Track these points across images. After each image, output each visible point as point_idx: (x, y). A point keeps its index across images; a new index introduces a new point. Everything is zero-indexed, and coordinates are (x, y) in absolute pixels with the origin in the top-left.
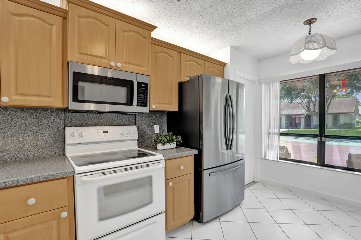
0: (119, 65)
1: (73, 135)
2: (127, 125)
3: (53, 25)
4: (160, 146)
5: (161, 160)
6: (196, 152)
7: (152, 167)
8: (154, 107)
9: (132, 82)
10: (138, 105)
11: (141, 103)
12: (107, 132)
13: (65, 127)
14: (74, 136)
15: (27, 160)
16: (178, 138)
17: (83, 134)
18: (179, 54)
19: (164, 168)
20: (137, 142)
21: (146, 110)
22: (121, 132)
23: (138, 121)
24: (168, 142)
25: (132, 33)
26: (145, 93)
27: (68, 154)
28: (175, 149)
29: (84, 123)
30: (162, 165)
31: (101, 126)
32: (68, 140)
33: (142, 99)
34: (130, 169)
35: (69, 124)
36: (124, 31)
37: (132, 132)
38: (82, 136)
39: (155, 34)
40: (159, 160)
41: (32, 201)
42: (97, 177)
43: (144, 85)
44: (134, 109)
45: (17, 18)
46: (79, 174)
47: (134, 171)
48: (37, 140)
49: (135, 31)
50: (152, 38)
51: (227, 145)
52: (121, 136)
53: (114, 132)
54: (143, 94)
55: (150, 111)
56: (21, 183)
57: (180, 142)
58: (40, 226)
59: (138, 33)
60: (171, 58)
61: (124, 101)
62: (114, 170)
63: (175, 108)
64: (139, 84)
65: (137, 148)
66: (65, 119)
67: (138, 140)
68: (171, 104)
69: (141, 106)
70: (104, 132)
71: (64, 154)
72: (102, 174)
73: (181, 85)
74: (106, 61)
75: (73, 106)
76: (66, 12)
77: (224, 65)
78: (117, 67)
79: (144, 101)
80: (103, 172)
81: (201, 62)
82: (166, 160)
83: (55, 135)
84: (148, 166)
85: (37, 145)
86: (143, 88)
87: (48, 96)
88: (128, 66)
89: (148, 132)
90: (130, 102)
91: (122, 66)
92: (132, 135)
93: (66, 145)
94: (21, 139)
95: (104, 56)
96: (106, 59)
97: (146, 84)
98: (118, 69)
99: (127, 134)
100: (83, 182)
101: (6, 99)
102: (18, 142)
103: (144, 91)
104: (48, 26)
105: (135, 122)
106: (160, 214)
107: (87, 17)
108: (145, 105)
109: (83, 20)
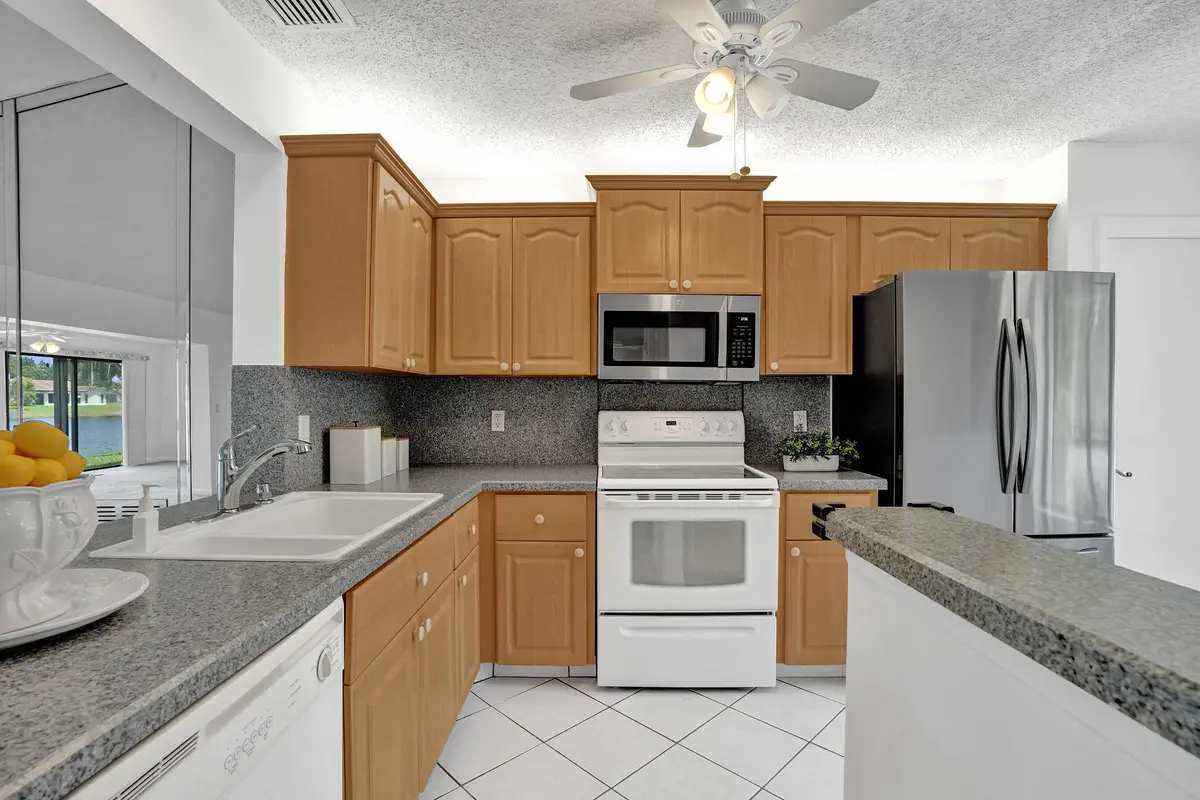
0: (687, 284)
1: (616, 426)
2: (721, 410)
3: (575, 235)
4: (789, 463)
5: (772, 490)
6: (882, 484)
7: (746, 500)
8: (775, 367)
9: (716, 315)
10: (729, 365)
11: (739, 360)
12: (674, 423)
13: (599, 410)
14: (612, 430)
15: (543, 465)
16: (846, 446)
17: (628, 425)
18: (854, 220)
19: (778, 511)
20: (741, 449)
21: (749, 374)
22: (703, 424)
23: (749, 400)
24: (808, 454)
25: (716, 209)
26: (750, 337)
27: (601, 463)
29: (631, 405)
30: (774, 500)
31: (666, 409)
32: (603, 436)
33: (741, 350)
34: (697, 497)
35: (605, 405)
36: (696, 210)
37: (730, 425)
38: (626, 429)
39: (770, 194)
40: (767, 490)
41: (540, 519)
42: (632, 500)
43: (746, 319)
44: (720, 373)
45: (532, 240)
46: (607, 490)
47: (703, 502)
48: (557, 432)
49: (721, 204)
50: (765, 203)
51: (1005, 471)
52: (703, 433)
53: (691, 424)
54: (745, 339)
55: (761, 377)
56: (529, 489)
57: (849, 456)
59: (729, 204)
60: (827, 238)
61: (702, 359)
62: (664, 494)
63: (846, 368)
64: (733, 318)
65: (742, 463)
66: (599, 395)
67: (745, 444)
68: (829, 356)
69: (739, 366)
70: (668, 423)
71: (596, 462)
72: (641, 497)
73: (860, 303)
74: (662, 280)
75: (606, 372)
76: (592, 206)
78: (683, 288)
79: (746, 354)
80: (643, 494)
81: (933, 224)
82: (785, 495)
83: (582, 424)
84: (737, 497)
85: (556, 442)
86: (743, 328)
87: (571, 358)
88: (707, 281)
89: (775, 428)
90: (711, 360)
91: (693, 284)
92: (731, 433)
93: (599, 445)
94: (535, 429)
95: (659, 272)
96: (661, 276)
97: (752, 316)
98: (686, 292)
99: (718, 429)
100: (609, 505)
101: (517, 366)
102: (532, 435)
103: (746, 331)
104: (569, 239)
105: (743, 402)
106: (765, 613)
107: (626, 205)
108: (749, 363)
109: (622, 213)
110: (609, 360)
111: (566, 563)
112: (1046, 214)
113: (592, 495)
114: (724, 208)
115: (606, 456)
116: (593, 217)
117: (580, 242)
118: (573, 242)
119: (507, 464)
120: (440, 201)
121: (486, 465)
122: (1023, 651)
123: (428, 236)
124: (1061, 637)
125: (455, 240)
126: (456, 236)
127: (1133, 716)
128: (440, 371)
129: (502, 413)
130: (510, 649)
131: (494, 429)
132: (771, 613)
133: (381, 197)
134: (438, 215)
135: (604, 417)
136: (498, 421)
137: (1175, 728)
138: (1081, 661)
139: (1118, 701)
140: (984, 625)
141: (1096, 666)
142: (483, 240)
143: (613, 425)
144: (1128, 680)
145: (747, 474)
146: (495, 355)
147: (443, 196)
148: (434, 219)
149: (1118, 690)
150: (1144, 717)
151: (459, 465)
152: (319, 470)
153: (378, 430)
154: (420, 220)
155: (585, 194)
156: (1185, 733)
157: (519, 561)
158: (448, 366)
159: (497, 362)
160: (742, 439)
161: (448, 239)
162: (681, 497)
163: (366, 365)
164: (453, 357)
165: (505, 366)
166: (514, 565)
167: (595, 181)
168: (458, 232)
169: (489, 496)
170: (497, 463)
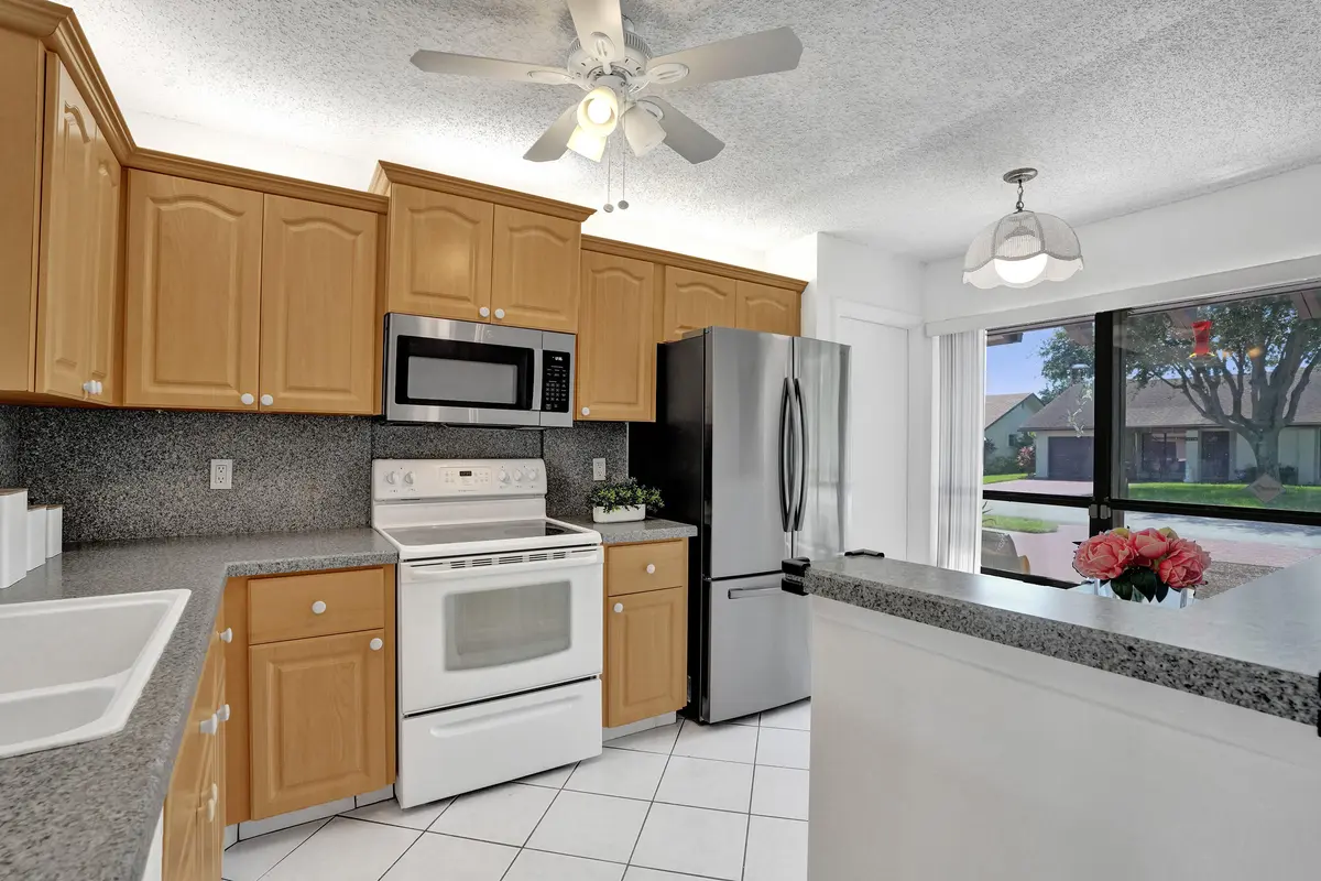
0: (500, 313)
1: (390, 480)
2: (520, 458)
3: (357, 233)
4: (599, 514)
5: (595, 545)
6: (692, 531)
7: (572, 559)
8: (586, 412)
9: (530, 352)
10: (543, 409)
11: (552, 403)
12: (469, 474)
13: (373, 459)
14: (393, 483)
15: (292, 532)
16: (652, 494)
17: (413, 476)
18: (660, 267)
19: (602, 566)
20: (543, 501)
21: (564, 420)
22: (503, 475)
23: (549, 447)
24: (622, 504)
25: (533, 233)
26: (564, 378)
27: (377, 524)
28: (643, 524)
29: (414, 451)
30: (597, 556)
31: (456, 457)
32: (379, 490)
33: (555, 392)
34: (519, 559)
35: (380, 451)
36: (512, 230)
37: (532, 475)
38: (411, 482)
39: (589, 228)
40: (592, 546)
41: (320, 607)
42: (445, 570)
43: (560, 359)
44: (533, 417)
45: (293, 229)
46: (409, 560)
47: (526, 565)
48: (313, 488)
49: (537, 228)
50: (583, 235)
51: (786, 515)
52: (503, 484)
53: (489, 474)
54: (559, 380)
55: (575, 422)
56: (304, 568)
57: (656, 505)
58: (331, 662)
59: (546, 230)
60: (636, 282)
61: (511, 399)
62: (482, 559)
63: (645, 412)
64: (548, 355)
65: (543, 516)
66: (373, 440)
67: (548, 497)
68: (636, 404)
69: (553, 410)
70: (462, 474)
71: (369, 525)
72: (456, 565)
73: (664, 351)
74: (469, 305)
75: (397, 412)
76: (384, 201)
77: (799, 287)
78: (495, 318)
79: (560, 397)
80: (457, 561)
81: (726, 285)
82: (608, 547)
83: (350, 477)
84: (562, 556)
85: (312, 501)
86: (558, 366)
87: (344, 391)
88: (522, 313)
89: (574, 475)
90: (523, 402)
91: (506, 314)
92: (533, 484)
93: (374, 503)
94: (281, 484)
95: (466, 295)
96: (469, 300)
97: (566, 356)
98: (498, 323)
99: (519, 480)
100: (415, 578)
101: (267, 400)
102: (276, 492)
103: (561, 373)
104: (349, 237)
105: (542, 449)
106: (589, 679)
107: (430, 209)
108: (563, 408)
109: (422, 217)
110: (402, 397)
111: (357, 659)
112: (800, 288)
113: (391, 567)
114: (541, 233)
115: (383, 519)
116: (384, 214)
117: (364, 246)
118: (354, 242)
119: (237, 535)
120: (140, 143)
121: (200, 537)
122: (1090, 665)
123: (116, 191)
124: (1131, 648)
125: (162, 206)
126: (166, 201)
127: (1202, 693)
128: (130, 401)
129: (229, 463)
130: (273, 794)
131: (214, 485)
132: (595, 677)
133: (62, 117)
134: (132, 164)
135: (381, 468)
136: (222, 475)
137: (1236, 695)
138: (1151, 663)
139: (1187, 686)
140: (1043, 650)
141: (1166, 665)
142: (215, 216)
143: (390, 477)
144: (1196, 669)
145: (551, 531)
146: (231, 380)
147: (146, 137)
148: (125, 168)
149: (1188, 678)
150: (1212, 693)
151: (152, 540)
153: (23, 496)
154: (106, 164)
156: (1246, 696)
157: (286, 669)
158: (146, 392)
159: (235, 393)
160: (544, 490)
161: (150, 206)
162: (503, 561)
163: (31, 390)
164: (157, 381)
165: (248, 399)
166: (279, 676)
167: (389, 169)
168: (169, 195)
169: (240, 583)
170: (219, 534)
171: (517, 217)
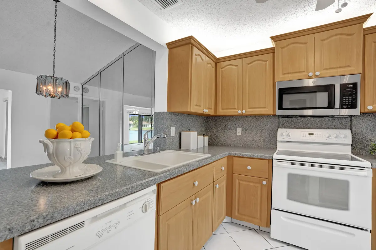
0: (317, 73)
2: (338, 129)
3: (267, 61)
5: (368, 168)
7: (349, 171)
8: (370, 108)
9: (333, 86)
11: (347, 105)
12: (312, 134)
13: (278, 128)
14: (283, 136)
15: (255, 148)
17: (290, 134)
19: (371, 178)
20: (350, 147)
21: (355, 112)
22: (327, 135)
23: (355, 125)
25: (334, 38)
26: (354, 94)
29: (293, 126)
31: (309, 128)
32: (279, 139)
33: (349, 100)
34: (320, 166)
35: (281, 126)
36: (322, 40)
37: (343, 136)
38: (289, 136)
40: (365, 167)
41: (249, 168)
42: (288, 164)
43: (352, 86)
44: (338, 111)
45: (249, 66)
46: (277, 159)
48: (261, 136)
49: (336, 35)
50: (364, 29)
52: (328, 139)
53: (321, 135)
54: (351, 95)
55: (361, 113)
56: (245, 156)
58: (252, 184)
61: (326, 105)
62: (304, 163)
64: (344, 86)
65: (350, 153)
66: (278, 122)
67: (352, 145)
69: (347, 108)
70: (309, 134)
71: (277, 148)
72: (292, 164)
76: (273, 49)
78: (316, 75)
79: (352, 102)
80: (293, 162)
83: (271, 134)
84: (344, 169)
85: (260, 140)
86: (350, 89)
87: (264, 108)
88: (328, 71)
90: (331, 106)
91: (321, 73)
92: (343, 139)
93: (278, 142)
95: (304, 70)
96: (304, 72)
97: (355, 85)
98: (317, 77)
99: (336, 137)
100: (278, 166)
101: (244, 112)
102: (251, 136)
103: (352, 92)
104: (264, 63)
105: (351, 125)
108: (353, 106)
109: (286, 49)
110: (281, 108)
111: (259, 185)
113: (271, 161)
114: (338, 37)
115: (280, 147)
116: (274, 53)
117: (269, 64)
118: (266, 64)
119: (242, 147)
120: (218, 57)
121: (235, 146)
123: (214, 69)
125: (223, 69)
126: (223, 68)
128: (218, 114)
129: (241, 129)
130: (237, 214)
131: (238, 134)
132: (367, 230)
133: (194, 57)
134: (217, 61)
135: (280, 131)
136: (239, 132)
142: (232, 68)
143: (283, 134)
145: (353, 159)
146: (236, 107)
147: (218, 55)
148: (216, 63)
151: (225, 146)
152: (178, 144)
153: (196, 133)
154: (210, 63)
155: (270, 44)
157: (241, 182)
158: (221, 112)
159: (237, 110)
160: (351, 143)
161: (221, 69)
162: (313, 166)
163: (189, 111)
164: (222, 109)
165: (240, 112)
166: (239, 183)
167: (274, 38)
168: (223, 66)
170: (238, 146)
171: (325, 35)
